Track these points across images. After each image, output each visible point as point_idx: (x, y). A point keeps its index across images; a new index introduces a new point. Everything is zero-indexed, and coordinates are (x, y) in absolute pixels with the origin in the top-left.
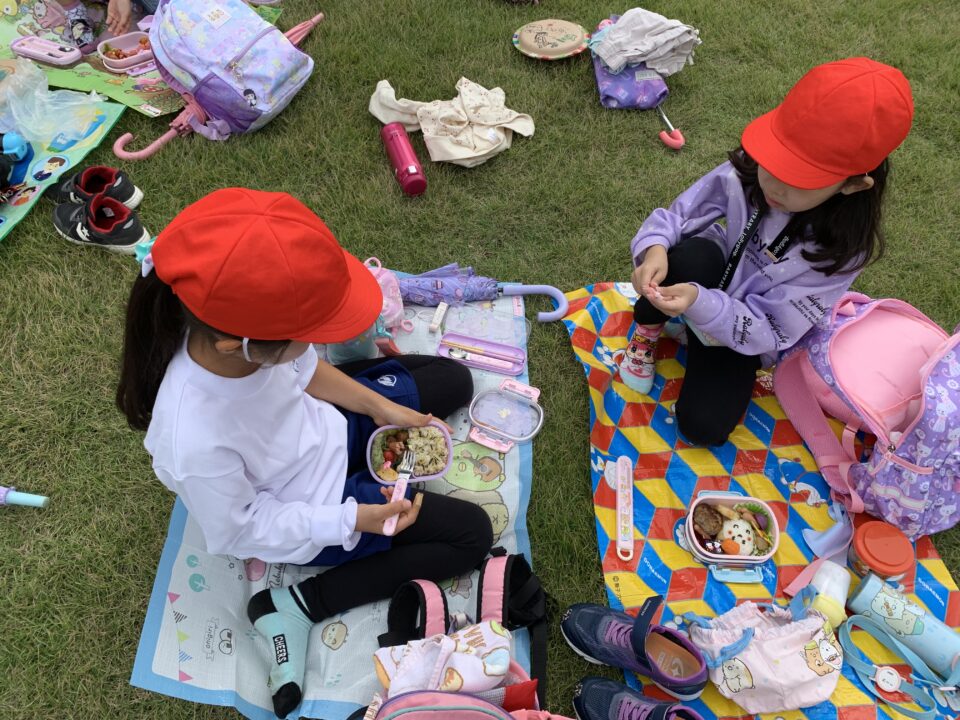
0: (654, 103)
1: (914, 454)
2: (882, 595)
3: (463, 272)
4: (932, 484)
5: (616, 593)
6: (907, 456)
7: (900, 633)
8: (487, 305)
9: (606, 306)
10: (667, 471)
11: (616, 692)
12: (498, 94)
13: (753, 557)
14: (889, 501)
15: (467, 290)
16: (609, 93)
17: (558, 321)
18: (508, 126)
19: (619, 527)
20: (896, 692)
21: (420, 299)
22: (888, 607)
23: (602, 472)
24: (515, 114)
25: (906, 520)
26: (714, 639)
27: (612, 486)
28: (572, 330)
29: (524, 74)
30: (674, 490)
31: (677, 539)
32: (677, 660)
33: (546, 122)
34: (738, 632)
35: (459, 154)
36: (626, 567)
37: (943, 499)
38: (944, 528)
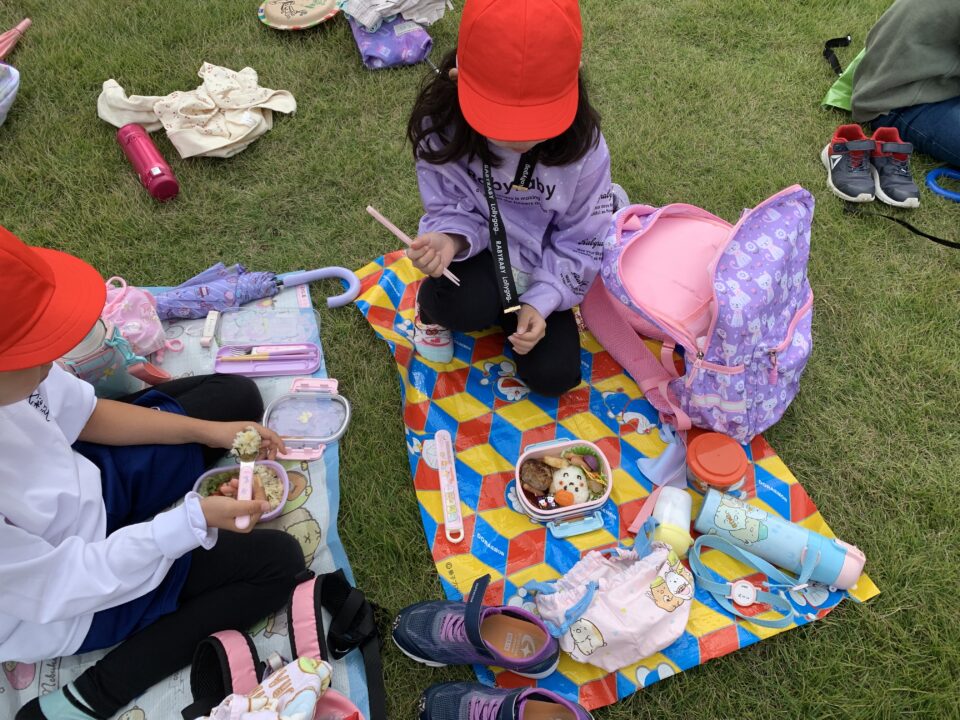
0: (420, 56)
1: (722, 356)
2: (723, 509)
3: (232, 271)
4: (746, 382)
5: (451, 581)
6: (717, 359)
7: (747, 542)
8: (267, 302)
9: (401, 277)
10: (490, 434)
11: (463, 694)
12: (249, 74)
13: (590, 503)
14: (712, 409)
15: (239, 291)
16: (373, 54)
17: (350, 304)
18: (263, 106)
19: (446, 507)
20: (754, 604)
21: (186, 313)
22: (730, 519)
23: (420, 454)
24: (271, 92)
25: (732, 425)
26: (558, 604)
27: (433, 466)
28: (365, 310)
29: (277, 49)
30: (499, 453)
31: (510, 504)
32: (527, 637)
33: (308, 95)
34: (582, 589)
35: (210, 145)
36: (459, 549)
37: (762, 395)
38: (772, 423)
